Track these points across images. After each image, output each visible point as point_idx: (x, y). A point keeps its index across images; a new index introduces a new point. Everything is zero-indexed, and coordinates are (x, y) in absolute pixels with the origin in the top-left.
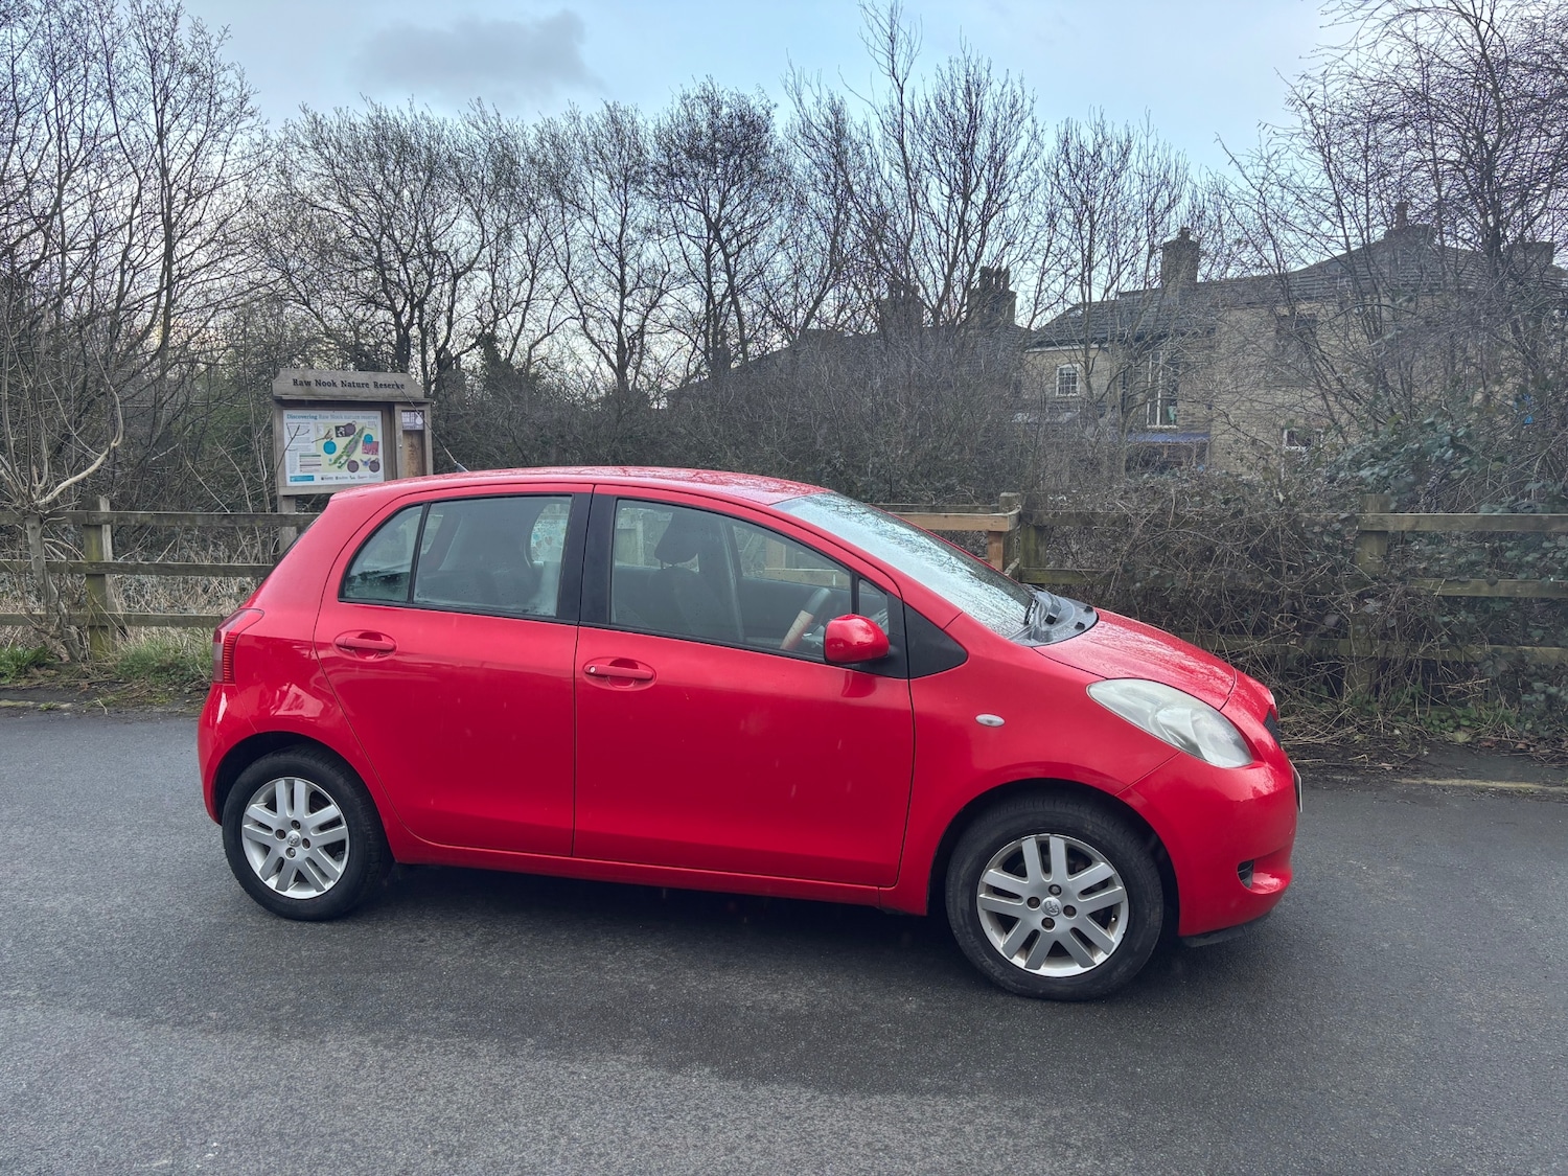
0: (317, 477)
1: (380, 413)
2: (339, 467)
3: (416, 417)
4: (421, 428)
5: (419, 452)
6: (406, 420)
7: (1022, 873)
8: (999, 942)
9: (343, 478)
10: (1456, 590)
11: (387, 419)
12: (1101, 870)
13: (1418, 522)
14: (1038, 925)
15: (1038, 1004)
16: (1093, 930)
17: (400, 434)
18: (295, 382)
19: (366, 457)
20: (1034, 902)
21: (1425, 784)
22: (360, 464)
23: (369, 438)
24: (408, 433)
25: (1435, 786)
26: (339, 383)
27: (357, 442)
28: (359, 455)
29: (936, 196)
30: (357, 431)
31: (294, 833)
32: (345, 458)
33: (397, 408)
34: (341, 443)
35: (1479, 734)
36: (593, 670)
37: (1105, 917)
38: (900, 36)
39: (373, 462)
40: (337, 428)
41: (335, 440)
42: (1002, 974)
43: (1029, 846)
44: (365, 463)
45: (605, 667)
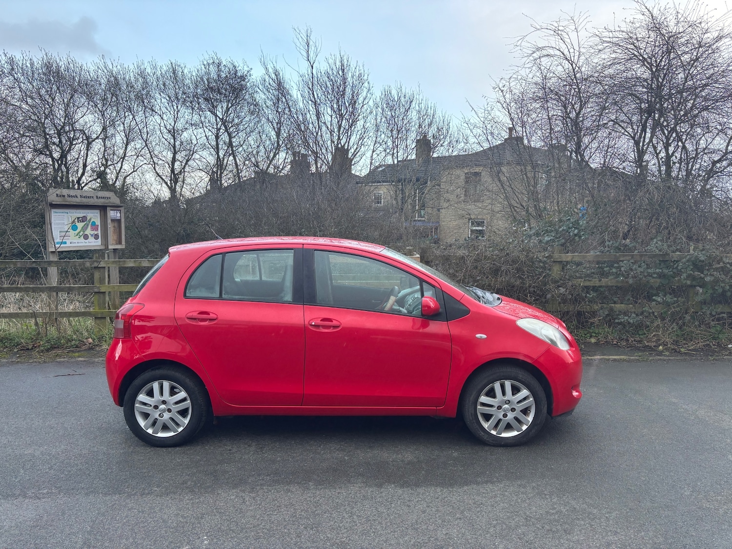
0: (68, 242)
1: (99, 211)
2: (79, 237)
3: (117, 213)
4: (119, 218)
5: (118, 230)
6: (112, 214)
7: (494, 396)
8: (486, 425)
9: (81, 243)
10: (587, 284)
11: (102, 213)
12: (525, 392)
13: (573, 257)
14: (501, 417)
15: (502, 448)
16: (521, 417)
17: (109, 221)
18: (57, 195)
19: (92, 232)
20: (499, 408)
21: (588, 359)
22: (90, 236)
23: (94, 224)
24: (113, 220)
25: (591, 359)
26: (79, 196)
27: (88, 225)
28: (89, 231)
29: (328, 115)
30: (88, 219)
31: (163, 406)
32: (82, 233)
33: (108, 208)
34: (80, 225)
35: (599, 339)
36: (313, 323)
37: (525, 411)
38: (311, 43)
39: (96, 235)
40: (78, 218)
41: (77, 224)
42: (487, 438)
43: (497, 386)
44: (92, 235)
45: (319, 322)
